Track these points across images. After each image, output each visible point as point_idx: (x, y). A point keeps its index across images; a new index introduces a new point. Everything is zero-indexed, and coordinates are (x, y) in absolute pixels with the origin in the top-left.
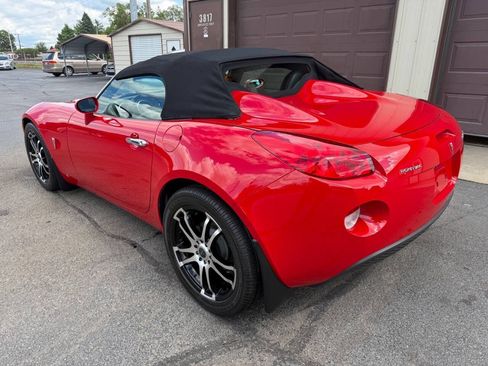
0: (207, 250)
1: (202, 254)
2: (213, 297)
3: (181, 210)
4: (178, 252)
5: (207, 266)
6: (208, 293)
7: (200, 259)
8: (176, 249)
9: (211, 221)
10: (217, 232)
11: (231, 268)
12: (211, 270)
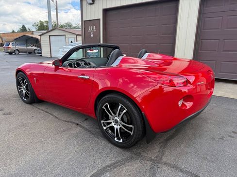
0: (118, 120)
1: (116, 122)
2: (121, 141)
3: (107, 104)
4: (103, 123)
5: (118, 127)
6: (119, 139)
7: (115, 125)
8: (102, 122)
9: (122, 106)
10: (125, 111)
11: (131, 126)
12: (120, 128)
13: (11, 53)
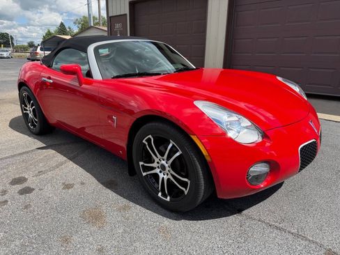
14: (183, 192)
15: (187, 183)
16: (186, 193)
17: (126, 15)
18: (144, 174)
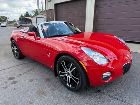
13: (18, 28)
14: (76, 83)
15: (78, 80)
16: (78, 84)
17: (53, 9)
18: (61, 76)
